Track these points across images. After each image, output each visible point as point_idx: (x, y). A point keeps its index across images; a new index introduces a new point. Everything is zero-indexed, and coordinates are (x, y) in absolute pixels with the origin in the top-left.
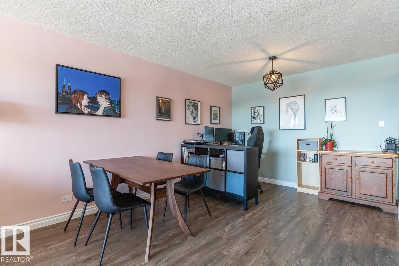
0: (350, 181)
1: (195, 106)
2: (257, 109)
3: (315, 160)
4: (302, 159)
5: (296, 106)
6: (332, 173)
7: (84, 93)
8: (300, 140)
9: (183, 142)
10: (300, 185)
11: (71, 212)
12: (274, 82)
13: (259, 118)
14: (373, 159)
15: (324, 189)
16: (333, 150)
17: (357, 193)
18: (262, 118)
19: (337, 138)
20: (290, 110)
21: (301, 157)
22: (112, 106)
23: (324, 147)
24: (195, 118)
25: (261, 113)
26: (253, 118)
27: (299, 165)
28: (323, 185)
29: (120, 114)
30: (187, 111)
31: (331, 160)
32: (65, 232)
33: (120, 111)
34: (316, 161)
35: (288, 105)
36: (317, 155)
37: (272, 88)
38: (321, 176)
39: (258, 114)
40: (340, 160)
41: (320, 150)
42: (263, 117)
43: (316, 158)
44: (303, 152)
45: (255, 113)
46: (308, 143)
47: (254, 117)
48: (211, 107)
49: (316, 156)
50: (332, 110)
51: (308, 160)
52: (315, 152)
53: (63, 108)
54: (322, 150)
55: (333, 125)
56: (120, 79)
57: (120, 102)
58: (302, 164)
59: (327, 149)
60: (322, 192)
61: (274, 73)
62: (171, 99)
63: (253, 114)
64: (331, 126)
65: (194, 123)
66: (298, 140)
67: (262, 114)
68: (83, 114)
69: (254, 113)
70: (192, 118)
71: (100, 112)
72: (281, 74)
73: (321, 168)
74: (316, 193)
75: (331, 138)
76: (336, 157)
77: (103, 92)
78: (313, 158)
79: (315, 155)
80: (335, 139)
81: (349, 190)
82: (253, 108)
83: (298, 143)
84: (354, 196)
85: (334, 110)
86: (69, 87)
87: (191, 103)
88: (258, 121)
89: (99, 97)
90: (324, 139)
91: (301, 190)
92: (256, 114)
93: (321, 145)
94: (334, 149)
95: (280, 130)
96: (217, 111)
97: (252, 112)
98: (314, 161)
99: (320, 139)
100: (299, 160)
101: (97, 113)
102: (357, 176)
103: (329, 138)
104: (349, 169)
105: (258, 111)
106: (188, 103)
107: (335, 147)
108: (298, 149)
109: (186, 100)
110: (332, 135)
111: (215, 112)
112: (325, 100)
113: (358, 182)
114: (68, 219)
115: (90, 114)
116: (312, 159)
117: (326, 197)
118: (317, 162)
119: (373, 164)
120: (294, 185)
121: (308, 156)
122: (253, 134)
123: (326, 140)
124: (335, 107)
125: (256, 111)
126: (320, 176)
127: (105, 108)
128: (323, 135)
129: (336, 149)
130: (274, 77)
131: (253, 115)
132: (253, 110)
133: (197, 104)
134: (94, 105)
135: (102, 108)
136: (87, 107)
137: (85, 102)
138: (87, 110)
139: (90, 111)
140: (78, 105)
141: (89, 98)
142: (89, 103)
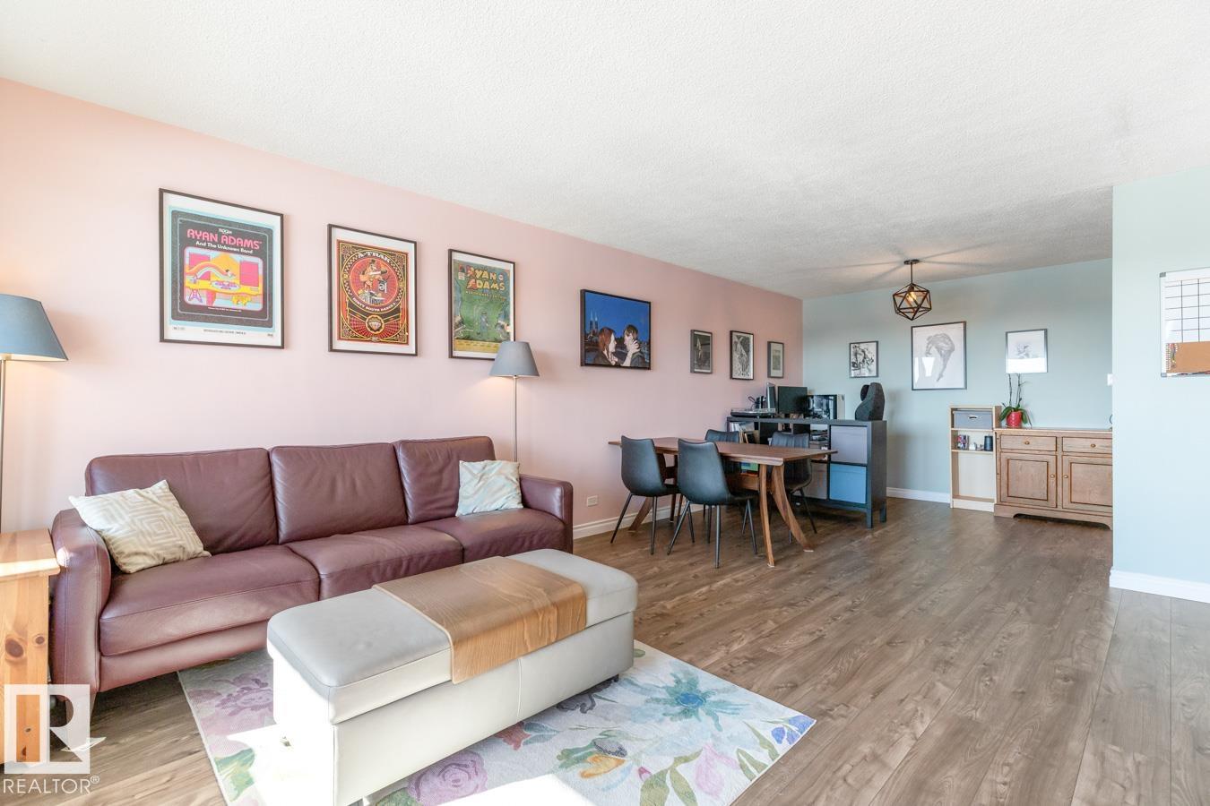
0: (1052, 481)
1: (745, 343)
2: (863, 346)
3: (988, 445)
4: (959, 445)
5: (947, 344)
6: (1021, 469)
7: (611, 331)
8: (956, 409)
9: (731, 413)
10: (956, 496)
11: (618, 517)
12: (914, 305)
13: (866, 365)
14: (1093, 441)
15: (1004, 497)
16: (1021, 428)
17: (1066, 501)
18: (873, 366)
19: (1030, 406)
20: (934, 350)
21: (959, 442)
22: (640, 352)
23: (1004, 423)
24: (745, 367)
25: (871, 354)
26: (854, 366)
27: (955, 457)
28: (1004, 491)
29: (650, 363)
30: (735, 354)
31: (1018, 444)
32: (612, 546)
33: (650, 359)
34: (988, 448)
35: (931, 340)
36: (991, 438)
37: (911, 315)
38: (999, 474)
39: (865, 358)
40: (1035, 444)
41: (996, 427)
42: (875, 363)
43: (988, 442)
44: (962, 432)
45: (858, 356)
46: (972, 414)
47: (854, 363)
48: (769, 343)
49: (988, 439)
50: (1020, 352)
51: (972, 447)
52: (988, 432)
53: (590, 358)
54: (999, 426)
55: (1023, 381)
56: (650, 303)
57: (649, 343)
58: (960, 454)
59: (1009, 425)
60: (1001, 503)
61: (915, 289)
62: (711, 333)
63: (852, 357)
64: (1018, 382)
65: (742, 377)
66: (953, 410)
67: (874, 358)
68: (610, 366)
69: (856, 354)
70: (740, 366)
71: (627, 363)
72: (928, 292)
73: (999, 460)
74: (990, 508)
75: (1019, 405)
76: (1028, 439)
77: (632, 328)
78: (983, 444)
79: (986, 437)
80: (1026, 405)
81: (1052, 496)
82: (852, 345)
83: (953, 415)
84: (1060, 508)
85: (1024, 352)
86: (596, 323)
87: (739, 338)
88: (865, 372)
89: (626, 337)
90: (1004, 408)
91: (959, 504)
92: (860, 358)
93: (999, 419)
94: (1024, 425)
95: (913, 390)
96: (779, 351)
97: (852, 353)
98: (985, 449)
99: (996, 407)
100: (955, 446)
101: (624, 365)
102: (1066, 472)
103: (1014, 406)
104: (1052, 459)
105: (863, 351)
106: (735, 339)
107: (1026, 422)
108: (953, 427)
109: (731, 332)
110: (1020, 399)
111: (777, 354)
112: (1007, 333)
113: (1066, 482)
114: (614, 529)
115: (618, 366)
116: (981, 446)
117: (1009, 513)
118: (992, 450)
119: (1093, 450)
120: (946, 498)
121: (972, 440)
122: (867, 398)
123: (1009, 409)
124: (1025, 347)
125: (860, 352)
126: (997, 474)
127: (634, 354)
128: (1003, 399)
129: (1028, 425)
130: (913, 297)
131: (853, 360)
132: (852, 350)
133: (748, 339)
134: (621, 351)
135: (630, 355)
136: (614, 354)
137: (612, 346)
138: (614, 360)
139: (617, 360)
140: (605, 352)
141: (616, 339)
142: (616, 347)
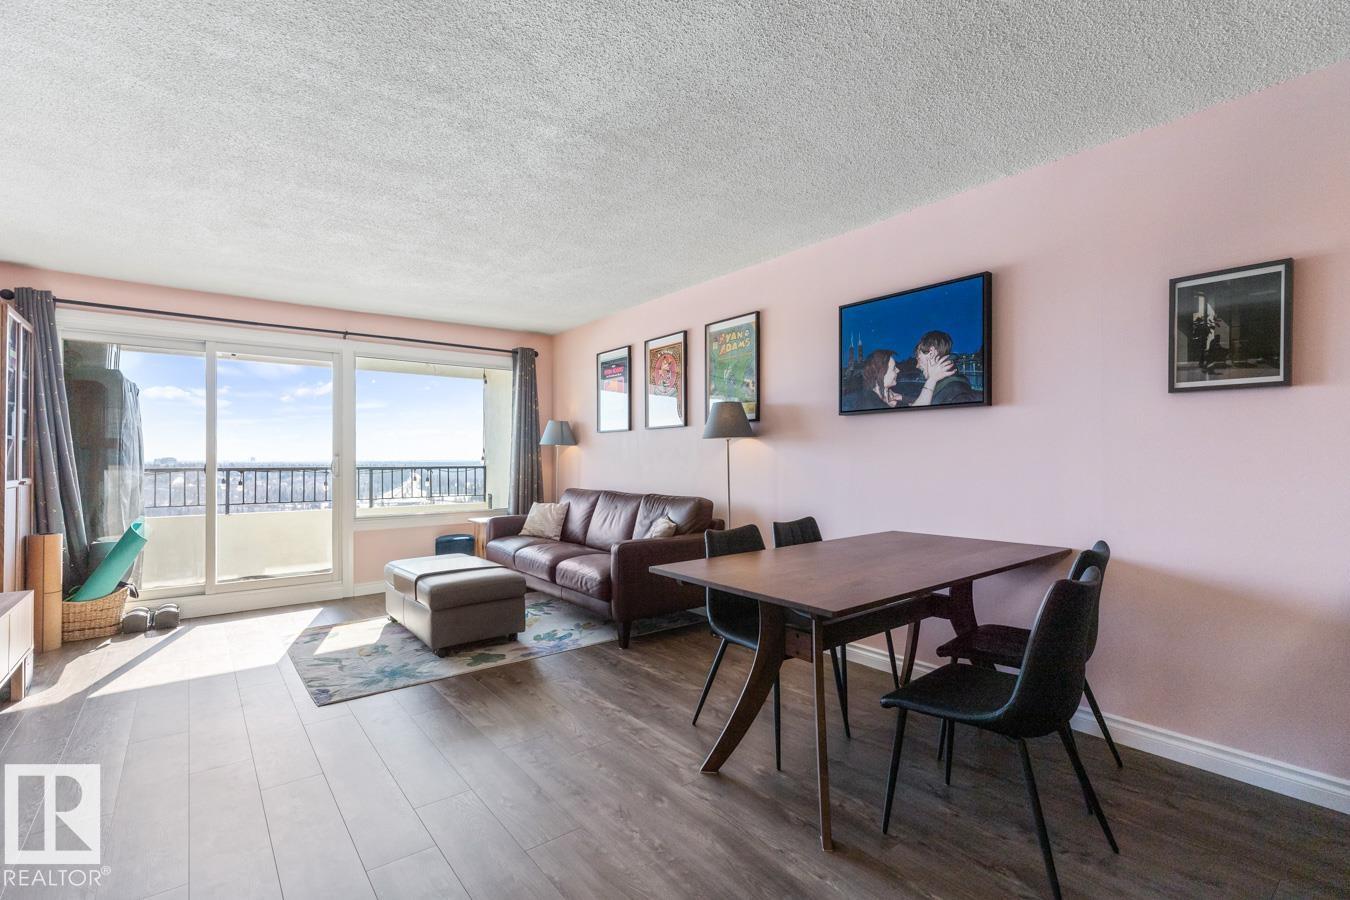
7: (888, 354)
22: (957, 374)
29: (990, 393)
56: (987, 273)
62: (1286, 262)
68: (887, 409)
71: (925, 398)
77: (933, 337)
89: (921, 357)
101: (919, 402)
115: (901, 408)
127: (938, 382)
134: (910, 381)
135: (930, 385)
136: (893, 389)
137: (890, 377)
138: (894, 399)
139: (900, 398)
140: (877, 390)
141: (897, 365)
142: (898, 378)
